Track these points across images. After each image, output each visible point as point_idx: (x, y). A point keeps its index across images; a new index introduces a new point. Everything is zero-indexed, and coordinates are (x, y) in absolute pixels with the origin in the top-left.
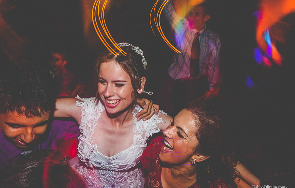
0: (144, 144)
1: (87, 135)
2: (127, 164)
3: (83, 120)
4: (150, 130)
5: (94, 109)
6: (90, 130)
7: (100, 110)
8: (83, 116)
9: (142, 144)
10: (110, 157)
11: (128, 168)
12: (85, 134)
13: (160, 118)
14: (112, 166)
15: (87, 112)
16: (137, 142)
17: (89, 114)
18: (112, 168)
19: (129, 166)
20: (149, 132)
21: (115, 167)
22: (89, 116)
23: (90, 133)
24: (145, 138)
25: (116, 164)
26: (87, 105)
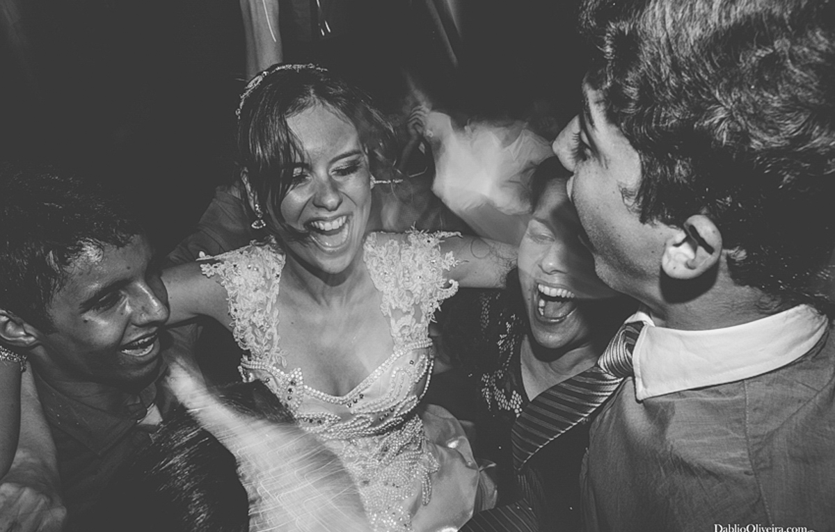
0: (424, 338)
1: (264, 350)
2: (394, 404)
3: (236, 310)
4: (431, 294)
5: (257, 272)
6: (267, 334)
7: (274, 270)
8: (233, 298)
9: (420, 339)
10: (343, 396)
11: (399, 417)
12: (257, 348)
13: (448, 255)
14: (355, 421)
15: (240, 286)
16: (406, 338)
17: (247, 288)
18: (354, 429)
19: (401, 409)
20: (430, 301)
21: (364, 421)
22: (250, 295)
23: (270, 342)
24: (423, 320)
25: (365, 412)
26: (235, 266)
